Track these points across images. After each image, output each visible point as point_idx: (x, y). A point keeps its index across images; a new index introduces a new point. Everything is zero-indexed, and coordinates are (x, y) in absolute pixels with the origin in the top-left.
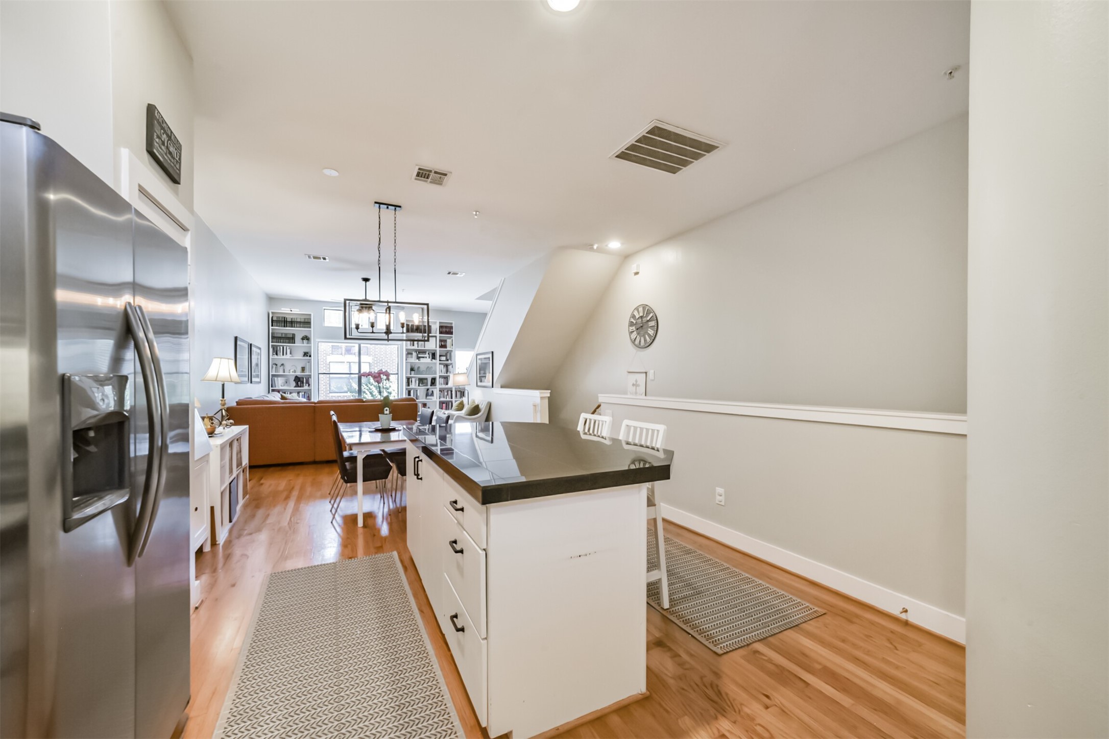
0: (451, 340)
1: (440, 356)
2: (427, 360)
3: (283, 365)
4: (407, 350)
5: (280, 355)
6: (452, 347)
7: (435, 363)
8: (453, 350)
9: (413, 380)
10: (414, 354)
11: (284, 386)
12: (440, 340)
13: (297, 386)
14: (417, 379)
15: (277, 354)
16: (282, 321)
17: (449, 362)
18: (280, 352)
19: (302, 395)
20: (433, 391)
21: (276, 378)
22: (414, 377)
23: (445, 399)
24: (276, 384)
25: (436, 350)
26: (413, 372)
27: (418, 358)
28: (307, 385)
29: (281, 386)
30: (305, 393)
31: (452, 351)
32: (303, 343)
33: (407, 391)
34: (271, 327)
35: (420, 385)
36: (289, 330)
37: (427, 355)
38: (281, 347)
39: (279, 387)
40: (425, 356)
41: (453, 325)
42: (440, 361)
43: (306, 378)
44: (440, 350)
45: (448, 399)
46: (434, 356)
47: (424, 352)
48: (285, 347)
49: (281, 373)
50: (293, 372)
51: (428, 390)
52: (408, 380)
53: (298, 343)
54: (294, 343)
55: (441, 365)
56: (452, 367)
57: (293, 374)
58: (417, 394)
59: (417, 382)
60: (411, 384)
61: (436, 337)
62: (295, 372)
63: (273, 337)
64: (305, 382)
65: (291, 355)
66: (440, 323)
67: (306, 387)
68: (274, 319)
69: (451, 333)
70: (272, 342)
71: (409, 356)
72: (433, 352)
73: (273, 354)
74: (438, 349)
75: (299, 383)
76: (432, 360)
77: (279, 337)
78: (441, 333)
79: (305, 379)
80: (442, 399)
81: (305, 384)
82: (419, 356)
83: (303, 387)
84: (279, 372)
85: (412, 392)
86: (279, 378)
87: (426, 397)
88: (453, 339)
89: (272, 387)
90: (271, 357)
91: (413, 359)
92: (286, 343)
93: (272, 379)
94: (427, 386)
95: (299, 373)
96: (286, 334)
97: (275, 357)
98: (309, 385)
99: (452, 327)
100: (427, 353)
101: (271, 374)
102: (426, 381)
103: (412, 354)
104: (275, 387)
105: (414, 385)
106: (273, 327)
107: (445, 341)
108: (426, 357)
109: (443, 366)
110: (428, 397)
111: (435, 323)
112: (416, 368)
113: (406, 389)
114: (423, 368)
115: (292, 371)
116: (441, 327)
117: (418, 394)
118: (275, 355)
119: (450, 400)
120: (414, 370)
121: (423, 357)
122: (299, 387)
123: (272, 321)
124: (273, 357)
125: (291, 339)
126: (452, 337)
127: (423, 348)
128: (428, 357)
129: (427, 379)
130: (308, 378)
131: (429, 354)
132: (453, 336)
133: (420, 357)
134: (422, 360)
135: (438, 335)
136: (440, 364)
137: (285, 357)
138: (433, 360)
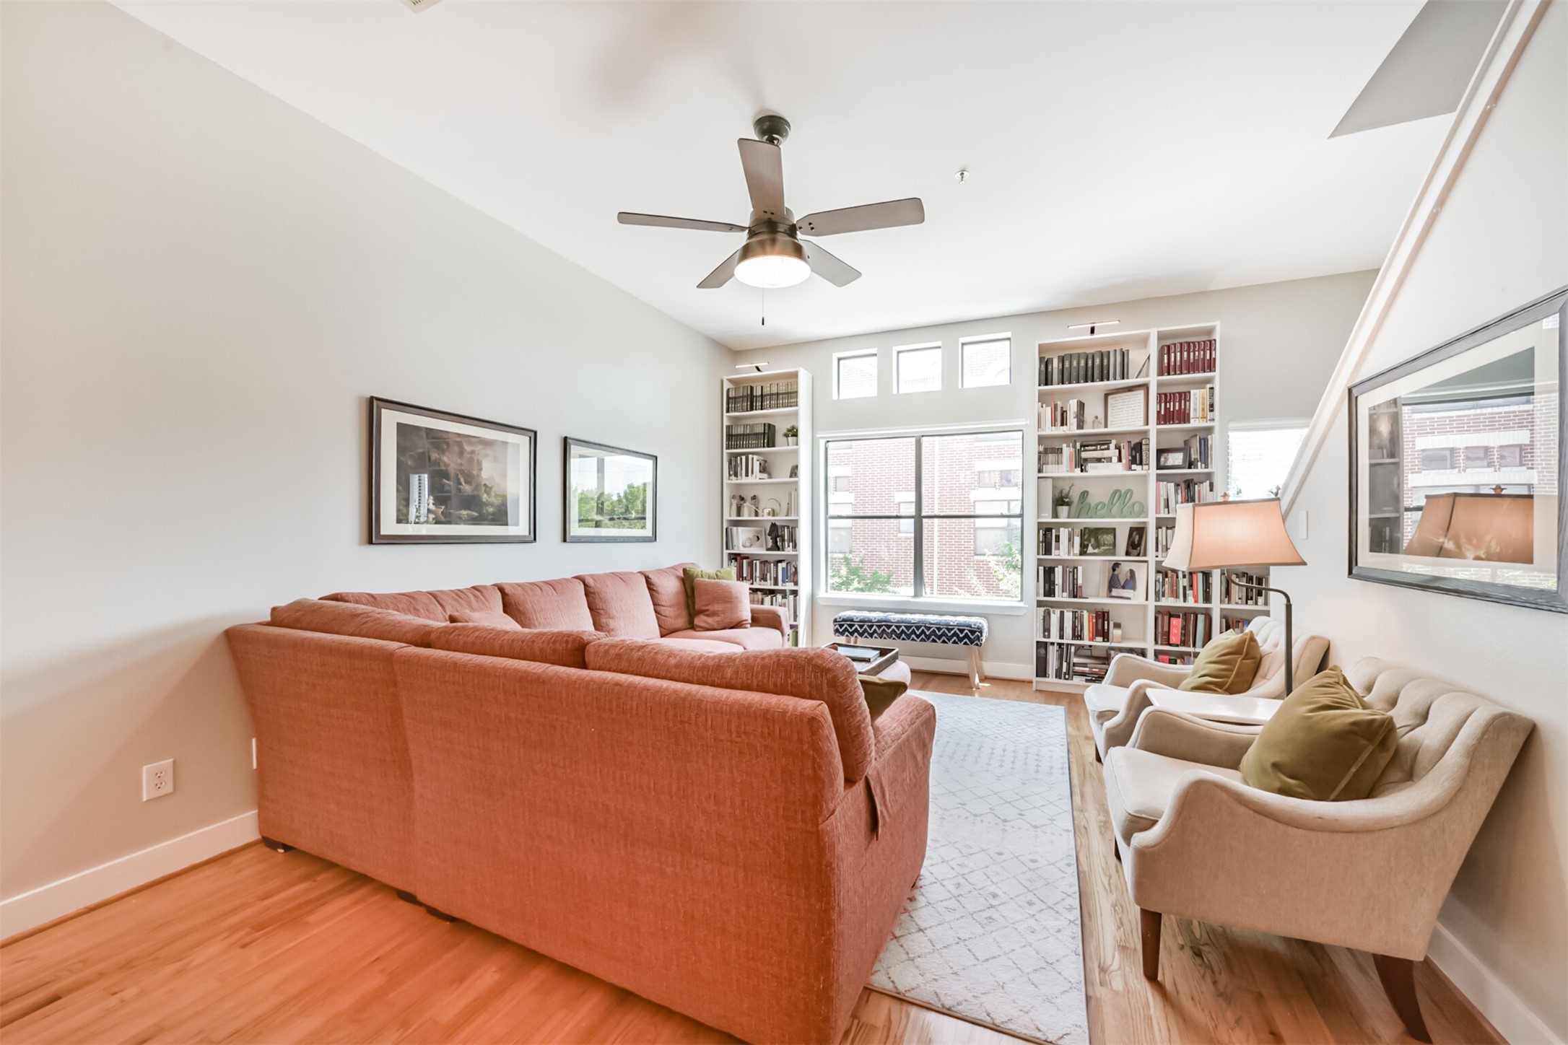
0: (1206, 392)
1: (1160, 452)
2: (1111, 469)
3: (754, 498)
4: (1041, 439)
5: (741, 475)
6: (1209, 415)
7: (1145, 477)
8: (1215, 424)
9: (1064, 533)
10: (1067, 451)
11: (751, 545)
12: (1159, 395)
13: (776, 547)
14: (1078, 531)
15: (736, 475)
16: (743, 397)
17: (1200, 469)
18: (741, 469)
19: (783, 568)
20: (1132, 572)
21: (734, 528)
22: (1065, 525)
23: (1179, 603)
24: (735, 543)
25: (1145, 433)
26: (1064, 510)
27: (1081, 464)
28: (791, 544)
29: (744, 546)
30: (787, 564)
31: (1210, 430)
32: (788, 445)
33: (1041, 568)
34: (725, 414)
35: (1090, 550)
36: (760, 416)
37: (1113, 452)
38: (744, 458)
39: (738, 549)
40: (1106, 454)
41: (1217, 336)
42: (1159, 467)
43: (788, 527)
44: (1159, 431)
45: (1191, 603)
46: (1137, 454)
47: (1102, 441)
48: (750, 456)
49: (745, 517)
50: (769, 514)
51: (1116, 565)
52: (1047, 537)
53: (782, 446)
54: (774, 446)
55: (1162, 484)
56: (1211, 490)
57: (771, 518)
58: (1075, 579)
59: (1077, 540)
60: (1058, 548)
61: (1145, 387)
62: (774, 515)
63: (730, 436)
64: (786, 538)
65: (765, 476)
66: (1161, 336)
67: (789, 551)
68: (730, 396)
69: (1210, 366)
70: (728, 448)
71: (1051, 457)
72: (1135, 440)
73: (730, 475)
74: (1153, 427)
75: (778, 539)
76: (1130, 469)
77: (740, 435)
78: (1164, 369)
79: (786, 530)
80: (1168, 602)
81: (786, 543)
82: (1084, 455)
83: (783, 550)
84: (743, 516)
85: (1059, 571)
86: (740, 529)
87: (1110, 591)
88: (1217, 385)
89: (727, 548)
90: (726, 481)
91: (1063, 469)
92: (752, 448)
93: (727, 529)
94: (1114, 554)
95: (780, 519)
96: (752, 426)
97: (734, 480)
98: (795, 547)
99: (1211, 344)
100: (1112, 446)
101: (726, 517)
102: (1109, 538)
103: (1060, 451)
104: (733, 549)
105: (1064, 551)
106: (728, 414)
107: (1185, 396)
108: (1110, 460)
109: (1172, 486)
110: (1115, 592)
111: (1144, 341)
112: (1075, 496)
113: (1040, 562)
114: (1098, 495)
115: (767, 511)
116: (1165, 350)
117: (1080, 582)
118: (733, 477)
119: (1201, 605)
120: (1068, 504)
121: (1099, 460)
122: (779, 550)
123: (728, 399)
124: (730, 482)
125: (768, 436)
126: (1210, 380)
127: (1102, 430)
128: (1115, 459)
129: (1112, 531)
130: (795, 528)
131: (1118, 448)
132: (1216, 375)
133: (1086, 460)
134: (1094, 470)
135: (1153, 379)
136: (1160, 478)
137: (750, 480)
138: (1134, 467)
